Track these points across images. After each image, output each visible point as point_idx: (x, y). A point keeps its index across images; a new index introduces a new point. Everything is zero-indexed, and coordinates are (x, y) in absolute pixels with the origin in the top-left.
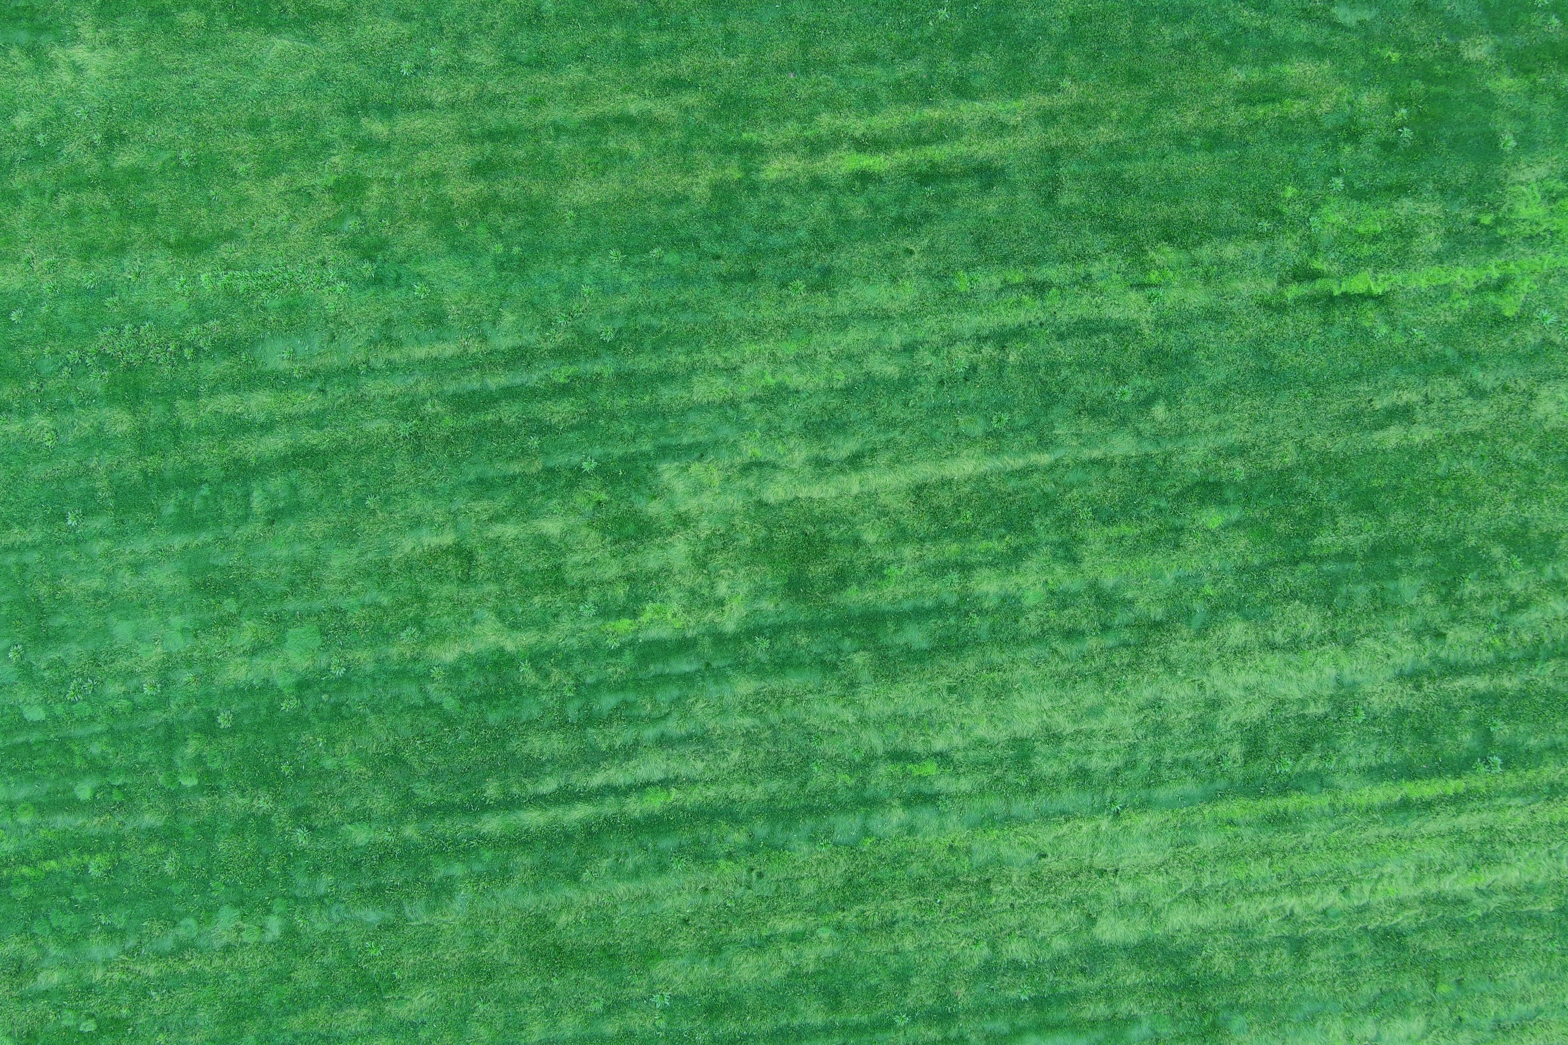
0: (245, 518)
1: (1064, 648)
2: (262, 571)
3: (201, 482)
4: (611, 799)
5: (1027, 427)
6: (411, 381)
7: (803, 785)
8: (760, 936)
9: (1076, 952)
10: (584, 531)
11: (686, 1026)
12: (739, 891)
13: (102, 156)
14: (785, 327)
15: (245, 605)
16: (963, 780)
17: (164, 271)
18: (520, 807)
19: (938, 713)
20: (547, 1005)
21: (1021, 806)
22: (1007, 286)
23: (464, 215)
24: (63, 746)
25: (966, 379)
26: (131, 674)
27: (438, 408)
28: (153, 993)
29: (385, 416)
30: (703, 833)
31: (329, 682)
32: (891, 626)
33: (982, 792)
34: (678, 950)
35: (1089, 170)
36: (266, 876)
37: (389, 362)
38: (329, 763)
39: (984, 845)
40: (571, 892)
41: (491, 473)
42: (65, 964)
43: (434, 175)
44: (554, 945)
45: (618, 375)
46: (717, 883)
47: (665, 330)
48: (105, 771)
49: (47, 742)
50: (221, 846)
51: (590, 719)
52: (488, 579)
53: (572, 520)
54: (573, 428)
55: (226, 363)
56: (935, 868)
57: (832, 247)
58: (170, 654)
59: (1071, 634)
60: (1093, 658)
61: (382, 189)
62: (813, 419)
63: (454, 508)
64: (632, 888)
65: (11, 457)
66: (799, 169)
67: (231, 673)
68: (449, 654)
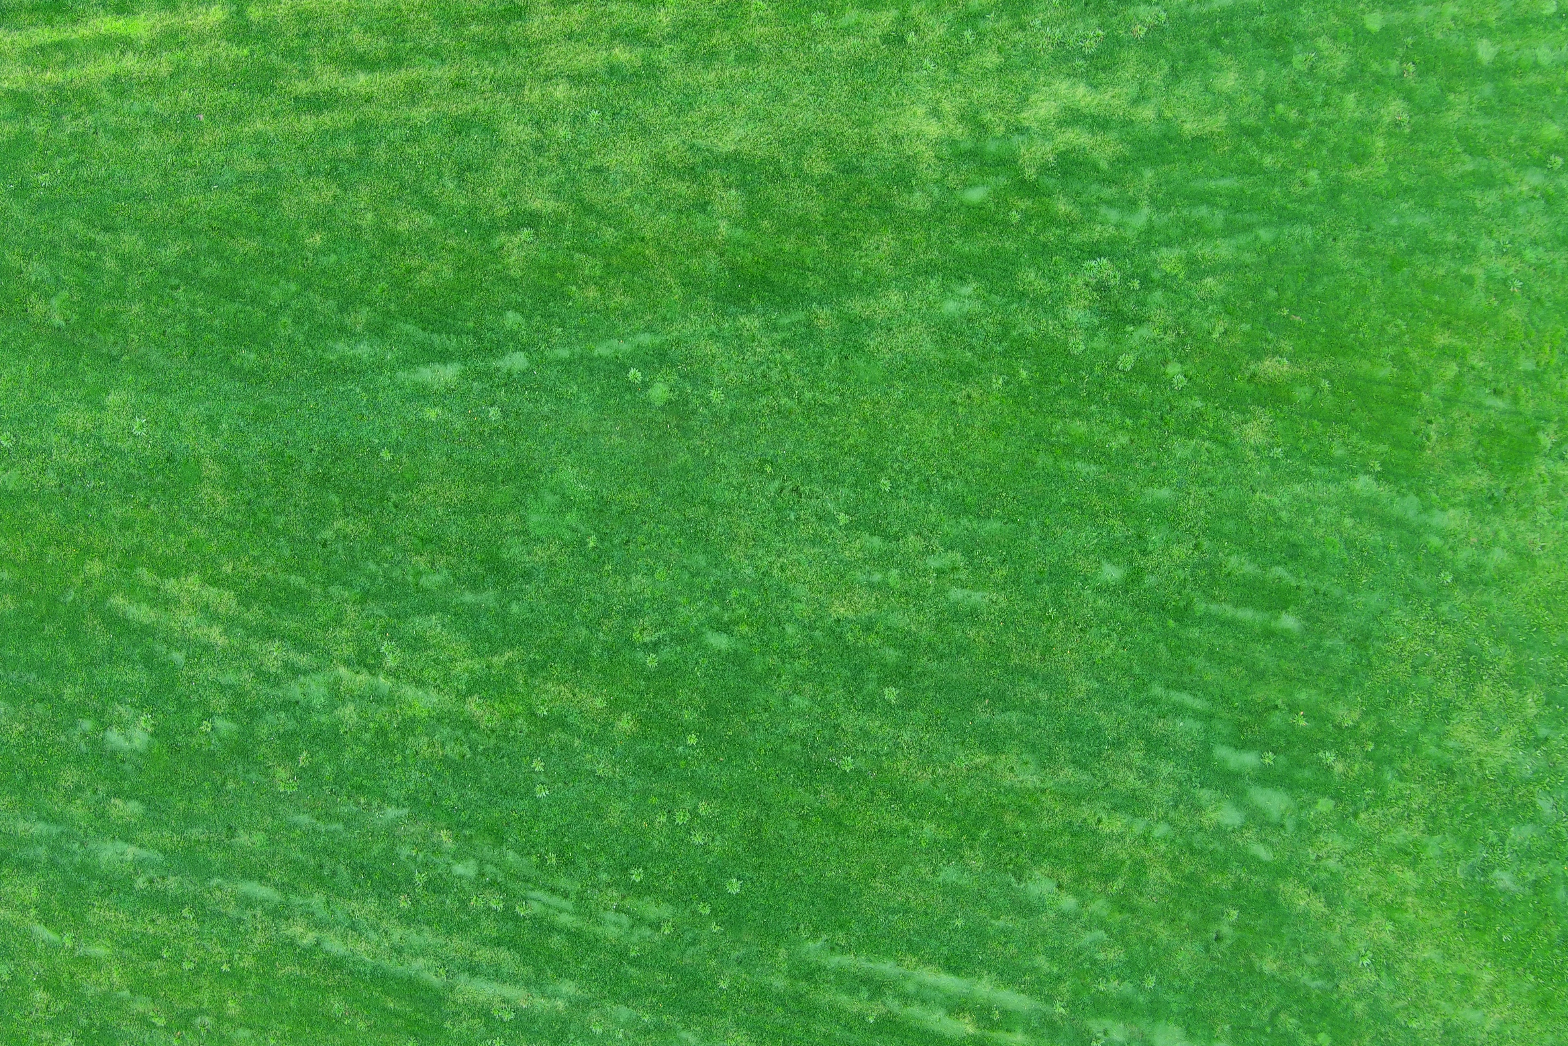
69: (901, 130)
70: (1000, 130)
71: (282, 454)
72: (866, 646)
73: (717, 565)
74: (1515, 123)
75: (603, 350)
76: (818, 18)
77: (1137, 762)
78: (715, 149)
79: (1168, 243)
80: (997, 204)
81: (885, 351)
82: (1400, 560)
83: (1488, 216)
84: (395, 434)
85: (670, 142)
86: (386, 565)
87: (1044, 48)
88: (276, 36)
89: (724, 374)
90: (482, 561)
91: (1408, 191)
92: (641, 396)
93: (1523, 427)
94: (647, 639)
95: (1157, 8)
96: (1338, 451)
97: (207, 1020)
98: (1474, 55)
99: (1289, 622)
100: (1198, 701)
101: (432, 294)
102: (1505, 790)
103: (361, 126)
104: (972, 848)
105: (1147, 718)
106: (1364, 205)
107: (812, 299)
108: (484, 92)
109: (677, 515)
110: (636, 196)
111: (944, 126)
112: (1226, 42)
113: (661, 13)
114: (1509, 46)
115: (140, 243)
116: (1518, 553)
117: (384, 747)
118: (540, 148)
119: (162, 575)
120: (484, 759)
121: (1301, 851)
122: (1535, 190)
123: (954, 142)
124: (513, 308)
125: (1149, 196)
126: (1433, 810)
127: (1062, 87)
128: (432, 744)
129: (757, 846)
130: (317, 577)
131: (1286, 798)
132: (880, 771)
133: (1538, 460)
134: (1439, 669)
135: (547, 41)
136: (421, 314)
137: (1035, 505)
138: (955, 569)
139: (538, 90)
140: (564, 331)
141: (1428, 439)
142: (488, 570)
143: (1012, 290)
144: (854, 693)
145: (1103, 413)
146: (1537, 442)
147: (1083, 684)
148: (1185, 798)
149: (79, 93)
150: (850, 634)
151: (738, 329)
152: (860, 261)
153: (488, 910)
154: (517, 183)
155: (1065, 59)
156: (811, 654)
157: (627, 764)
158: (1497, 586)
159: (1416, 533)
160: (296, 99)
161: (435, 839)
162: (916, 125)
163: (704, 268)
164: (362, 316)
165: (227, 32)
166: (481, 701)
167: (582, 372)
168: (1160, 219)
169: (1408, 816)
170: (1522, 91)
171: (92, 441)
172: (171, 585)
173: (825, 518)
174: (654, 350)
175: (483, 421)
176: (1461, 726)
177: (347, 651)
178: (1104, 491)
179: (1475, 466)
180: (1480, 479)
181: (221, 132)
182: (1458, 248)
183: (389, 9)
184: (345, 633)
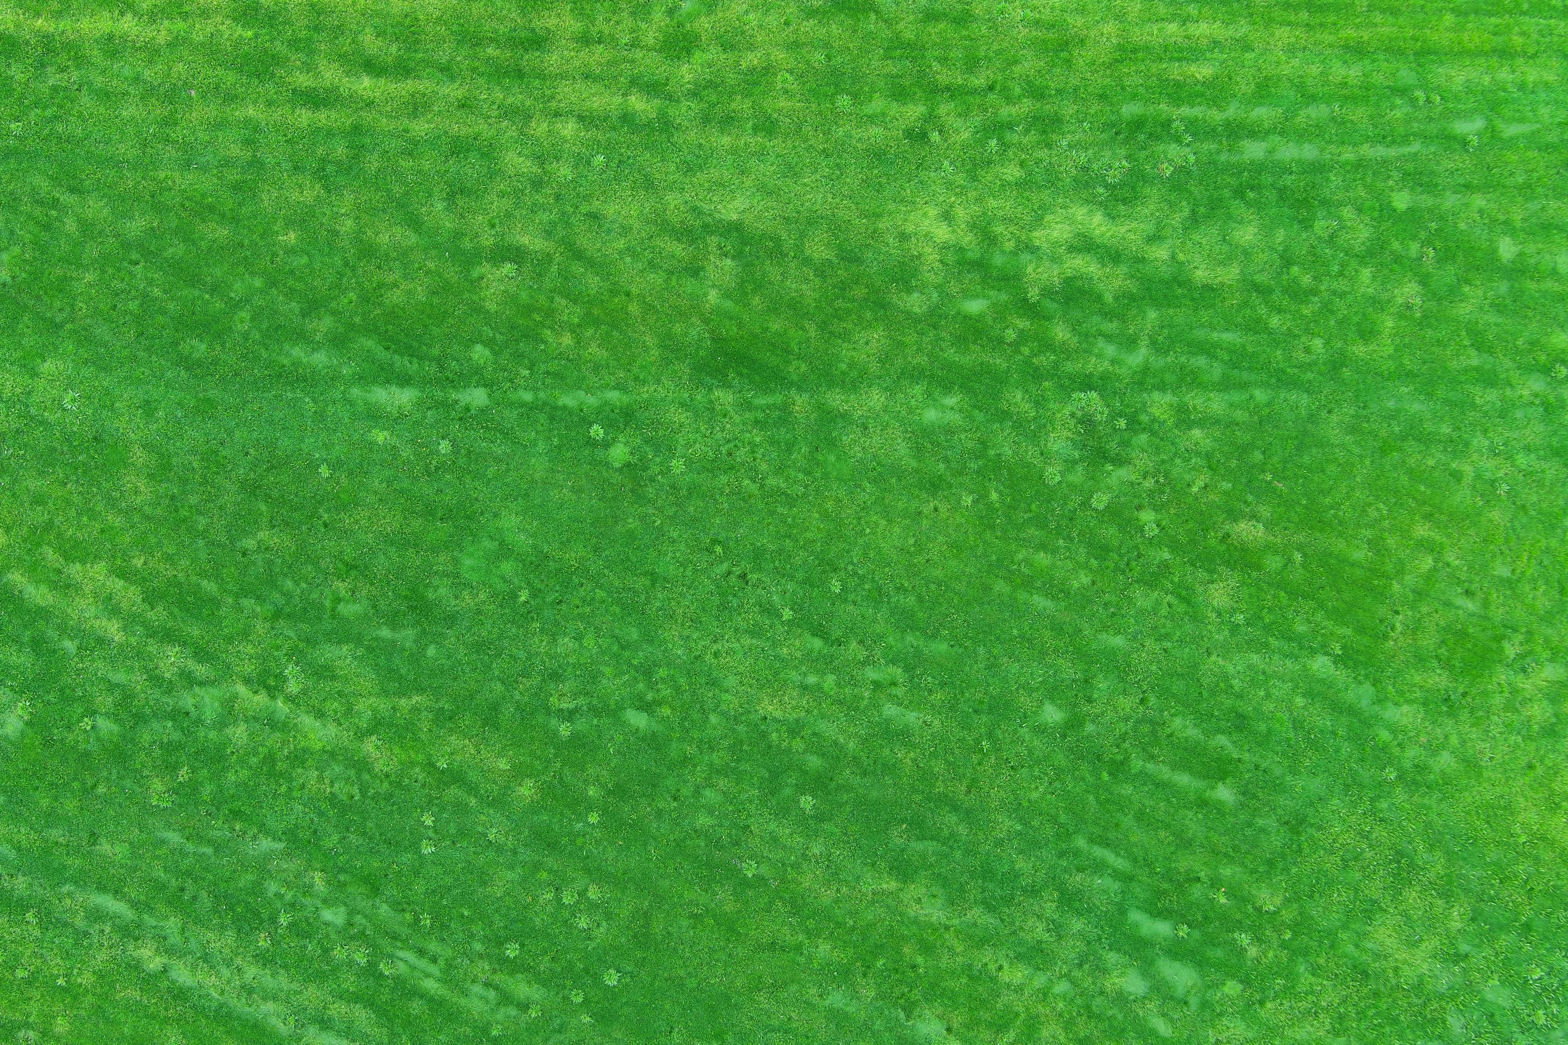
69: (910, 228)
70: (1009, 246)
71: (216, 452)
72: (789, 750)
73: (651, 642)
74: (1526, 325)
75: (568, 400)
76: (844, 101)
77: (1048, 913)
78: (717, 215)
79: (1162, 387)
80: (994, 320)
81: (857, 449)
82: (1346, 749)
83: (1486, 414)
84: (338, 451)
85: (673, 200)
86: (304, 585)
87: (1068, 171)
88: (285, 23)
89: (689, 445)
90: (406, 597)
91: (1409, 375)
92: (600, 453)
93: (1489, 633)
94: (564, 706)
95: (1188, 150)
96: (1300, 628)
97: (31, 1034)
98: (1495, 251)
99: (1224, 793)
100: (1120, 861)
101: (401, 313)
102: (1416, 1001)
103: (357, 129)
104: (865, 975)
105: (1065, 870)
106: (1364, 382)
107: (792, 384)
108: (489, 117)
109: (617, 583)
110: (628, 249)
111: (954, 231)
112: (1251, 195)
113: (685, 68)
114: (1531, 248)
115: (106, 211)
116: (1465, 760)
117: (269, 775)
118: (537, 184)
119: (68, 557)
120: (373, 804)
121: (1201, 1032)
122: (1536, 396)
123: (961, 249)
124: (482, 342)
125: (1150, 337)
126: (1342, 1010)
127: (1079, 212)
128: (321, 779)
129: (642, 939)
130: (230, 586)
131: (1194, 975)
132: (783, 881)
133: (1499, 668)
134: (1368, 867)
135: (563, 76)
136: (386, 332)
137: (984, 632)
138: (894, 684)
139: (546, 125)
140: (531, 374)
141: (1393, 629)
142: (412, 608)
143: (996, 408)
144: (769, 797)
145: (1069, 549)
146: (1501, 650)
147: (1006, 824)
148: (1092, 958)
149: (68, 46)
150: (774, 735)
151: (711, 402)
152: (846, 352)
153: (351, 963)
154: (508, 215)
155: (1087, 185)
156: (732, 749)
157: (520, 833)
158: (1439, 790)
159: (1366, 724)
160: (294, 91)
161: (306, 880)
162: (926, 225)
163: (686, 334)
164: (325, 324)
165: (235, 10)
166: (380, 743)
167: (543, 418)
168: (1157, 362)
169: (1316, 1013)
170: (1537, 295)
171: (18, 407)
172: (75, 570)
173: (769, 610)
174: (621, 408)
175: (431, 453)
176: (1383, 929)
177: (249, 668)
178: (1058, 629)
179: (1436, 664)
180: (1439, 679)
181: (212, 111)
182: (1451, 441)
183: (406, 16)
184: (250, 649)
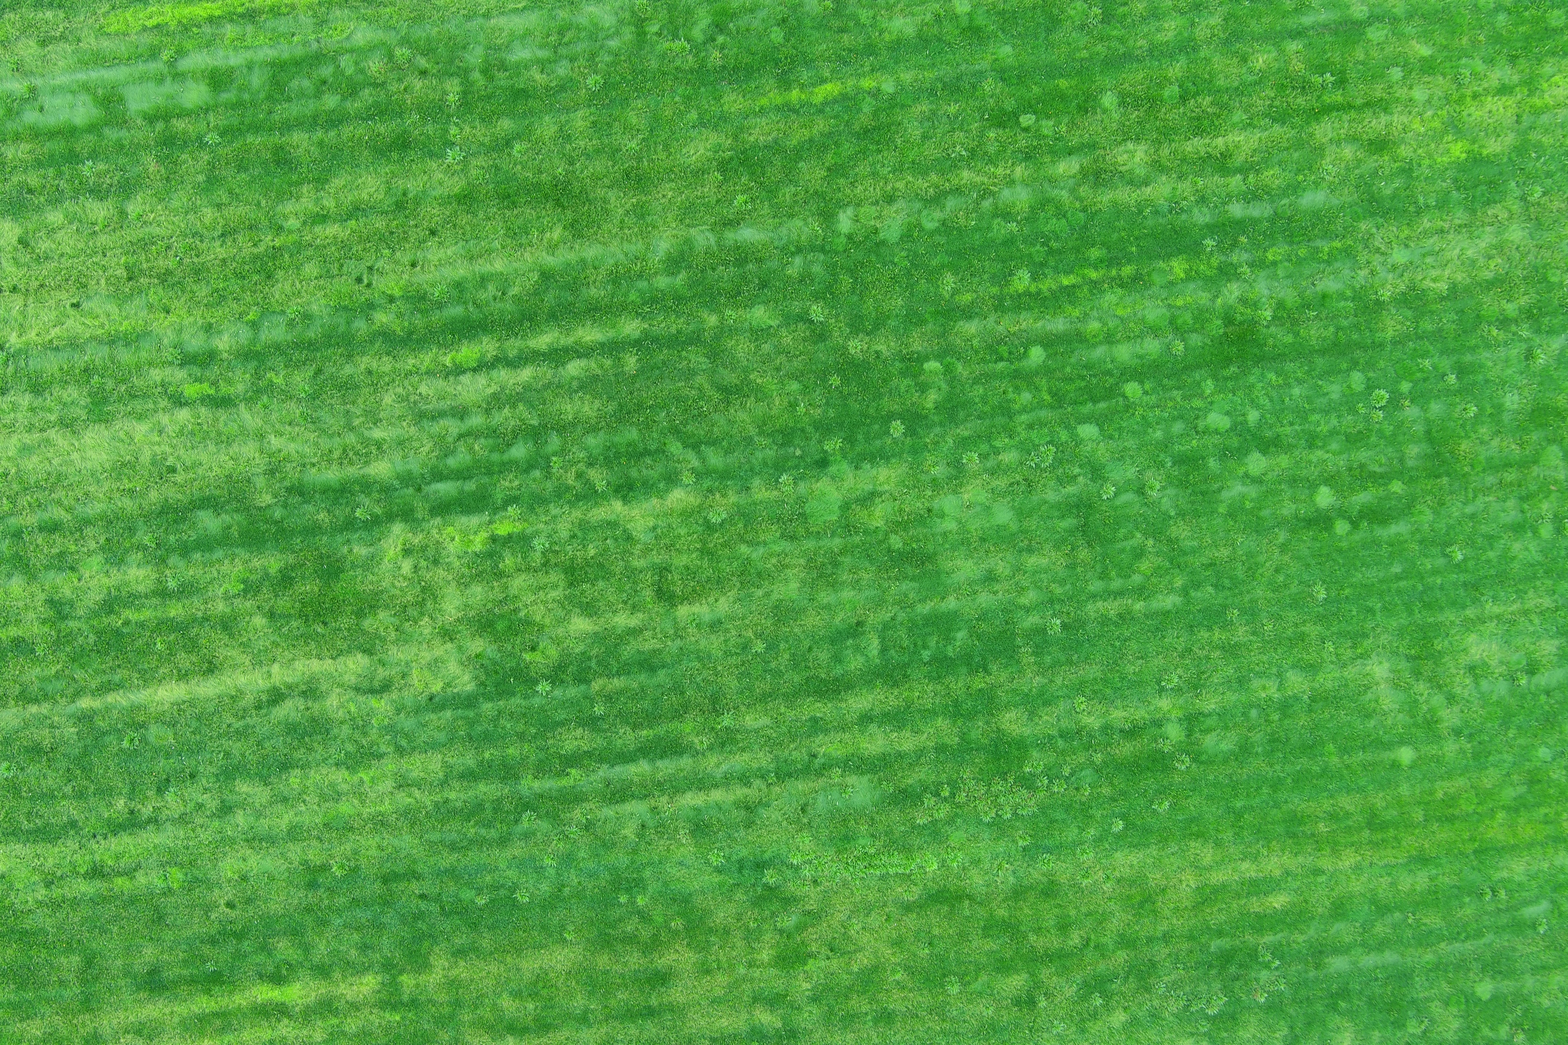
0: (886, 626)
1: (59, 514)
2: (866, 576)
3: (929, 663)
4: (512, 354)
5: (104, 734)
6: (724, 767)
7: (319, 372)
8: (357, 219)
9: (38, 209)
10: (547, 621)
11: (430, 129)
12: (380, 264)
13: (1037, 985)
14: (351, 829)
15: (880, 542)
16: (158, 379)
17: (973, 872)
18: (602, 345)
19: (185, 446)
20: (568, 147)
21: (98, 355)
22: (129, 873)
23: (676, 933)
24: (1059, 400)
25: (168, 780)
26: (993, 472)
27: (696, 741)
28: (964, 153)
29: (748, 732)
30: (419, 321)
31: (797, 467)
32: (235, 532)
33: (139, 368)
34: (440, 205)
35: (52, 992)
36: (851, 272)
37: (748, 784)
38: (795, 386)
39: (136, 314)
40: (550, 261)
41: (643, 677)
42: (1052, 181)
43: (708, 972)
44: (564, 208)
45: (517, 778)
46: (402, 272)
47: (472, 823)
48: (1016, 375)
49: (1075, 403)
50: (900, 302)
51: (536, 434)
52: (641, 572)
53: (560, 631)
54: (562, 724)
55: (910, 781)
56: (183, 292)
57: (308, 910)
58: (955, 492)
59: (52, 528)
60: (30, 505)
61: (759, 957)
62: (319, 737)
63: (678, 642)
64: (488, 266)
65: (1119, 685)
66: (343, 986)
67: (893, 475)
68: (677, 497)
